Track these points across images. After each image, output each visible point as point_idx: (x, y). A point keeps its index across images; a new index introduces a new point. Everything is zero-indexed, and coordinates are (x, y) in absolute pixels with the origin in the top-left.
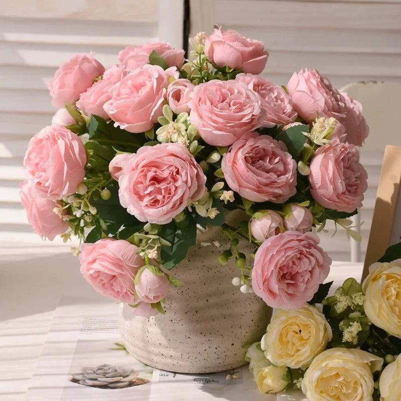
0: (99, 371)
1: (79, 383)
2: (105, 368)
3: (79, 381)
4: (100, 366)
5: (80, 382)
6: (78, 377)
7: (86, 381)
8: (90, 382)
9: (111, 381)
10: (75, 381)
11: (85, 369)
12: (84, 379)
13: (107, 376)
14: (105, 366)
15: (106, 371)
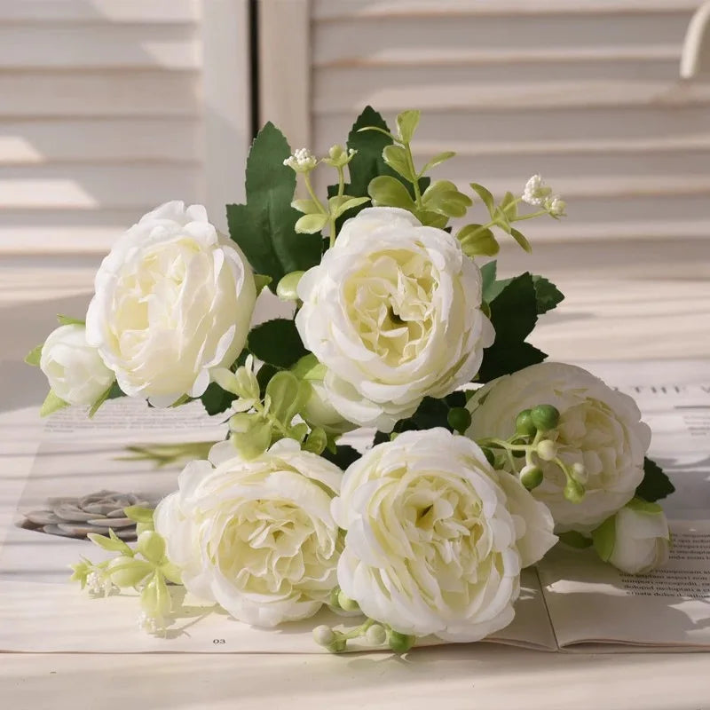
0: (90, 507)
1: (43, 532)
2: (106, 498)
3: (42, 525)
4: (93, 495)
5: (44, 528)
6: (38, 519)
7: (59, 525)
8: (70, 529)
9: (120, 525)
10: (31, 526)
11: (57, 502)
12: (54, 521)
13: (109, 514)
14: (105, 493)
15: (107, 505)
